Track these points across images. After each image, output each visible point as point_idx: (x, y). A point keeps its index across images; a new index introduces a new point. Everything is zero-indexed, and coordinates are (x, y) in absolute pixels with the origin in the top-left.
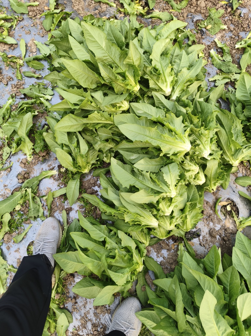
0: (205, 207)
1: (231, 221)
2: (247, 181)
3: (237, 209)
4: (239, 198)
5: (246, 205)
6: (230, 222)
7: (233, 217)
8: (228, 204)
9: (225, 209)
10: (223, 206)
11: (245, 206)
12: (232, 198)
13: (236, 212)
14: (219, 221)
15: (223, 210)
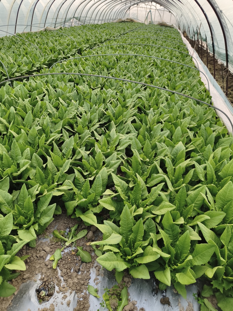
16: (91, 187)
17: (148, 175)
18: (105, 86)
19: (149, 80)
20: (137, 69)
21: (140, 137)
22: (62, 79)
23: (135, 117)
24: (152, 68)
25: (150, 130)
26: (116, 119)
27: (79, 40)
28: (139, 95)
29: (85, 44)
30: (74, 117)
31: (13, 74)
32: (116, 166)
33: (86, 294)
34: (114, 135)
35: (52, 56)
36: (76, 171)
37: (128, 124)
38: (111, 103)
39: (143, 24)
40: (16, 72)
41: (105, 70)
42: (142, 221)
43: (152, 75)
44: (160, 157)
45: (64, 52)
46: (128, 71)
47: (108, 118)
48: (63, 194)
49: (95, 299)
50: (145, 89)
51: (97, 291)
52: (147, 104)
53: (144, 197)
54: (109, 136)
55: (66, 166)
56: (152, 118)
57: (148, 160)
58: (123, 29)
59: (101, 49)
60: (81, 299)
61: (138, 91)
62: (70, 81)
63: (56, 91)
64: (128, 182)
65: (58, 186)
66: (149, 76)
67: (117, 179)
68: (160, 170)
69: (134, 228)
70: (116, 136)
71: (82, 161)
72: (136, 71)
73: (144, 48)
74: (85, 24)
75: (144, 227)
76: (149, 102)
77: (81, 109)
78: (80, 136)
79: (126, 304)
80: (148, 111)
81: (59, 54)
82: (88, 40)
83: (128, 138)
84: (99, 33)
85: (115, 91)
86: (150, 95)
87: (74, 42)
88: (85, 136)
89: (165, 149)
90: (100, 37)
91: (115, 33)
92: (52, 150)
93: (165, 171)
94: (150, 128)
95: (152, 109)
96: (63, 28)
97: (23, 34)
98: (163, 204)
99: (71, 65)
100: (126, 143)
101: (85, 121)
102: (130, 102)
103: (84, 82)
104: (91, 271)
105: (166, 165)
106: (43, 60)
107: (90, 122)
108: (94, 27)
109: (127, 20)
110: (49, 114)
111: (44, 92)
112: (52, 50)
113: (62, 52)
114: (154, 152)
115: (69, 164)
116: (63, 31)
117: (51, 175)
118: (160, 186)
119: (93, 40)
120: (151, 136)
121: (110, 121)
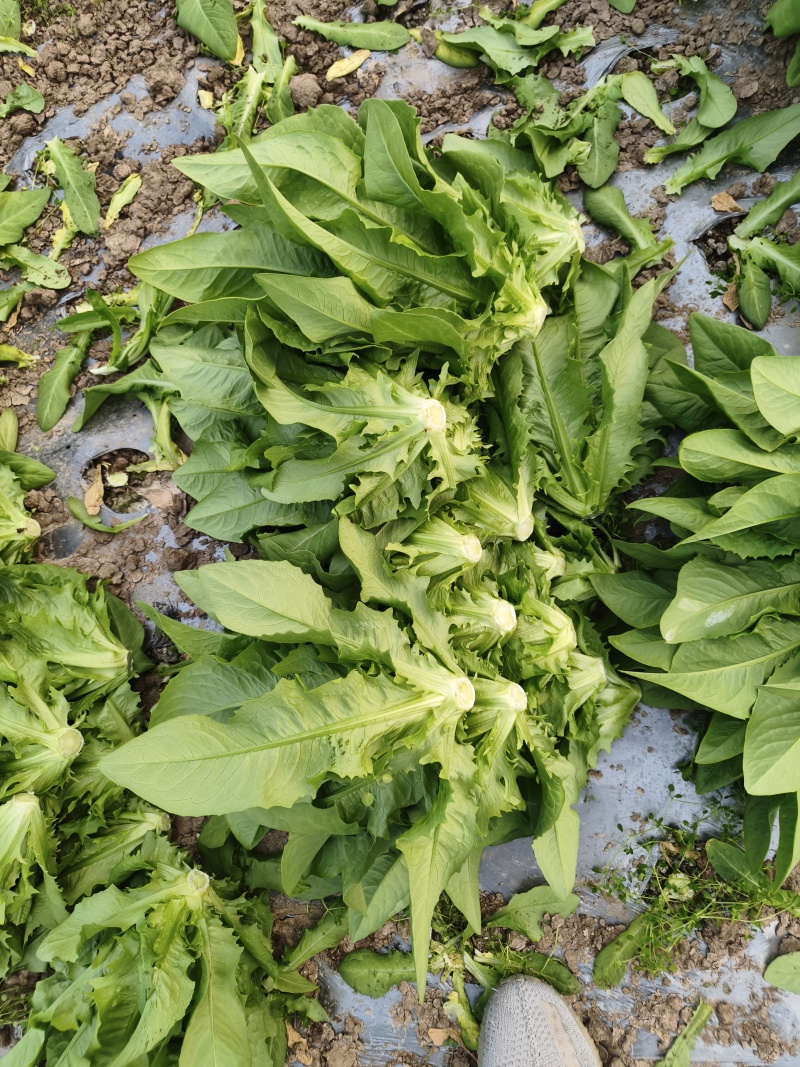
0: (92, 563)
1: (156, 485)
2: (53, 391)
3: (122, 452)
4: (90, 439)
5: (120, 417)
6: (158, 490)
7: (144, 473)
8: (104, 480)
9: (118, 495)
10: (104, 499)
11: (122, 422)
12: (84, 462)
13: (134, 458)
14: (148, 525)
15: (121, 501)
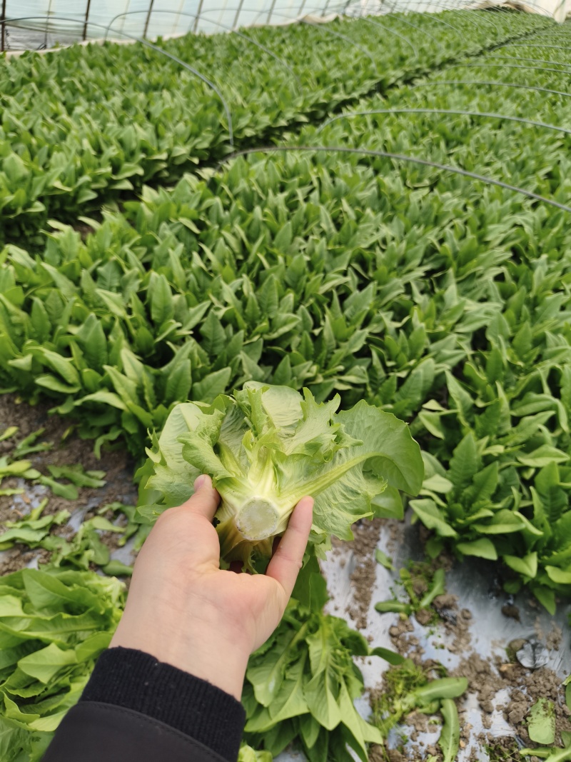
16: (398, 390)
17: (518, 393)
18: (440, 185)
19: (546, 185)
20: (519, 151)
21: (511, 313)
22: (345, 157)
23: (504, 269)
24: (558, 155)
25: (534, 303)
26: (460, 265)
27: (382, 59)
28: (518, 219)
29: (395, 68)
30: (371, 247)
31: (240, 131)
32: (454, 361)
33: (370, 560)
34: (452, 299)
35: (320, 95)
36: (374, 354)
37: (486, 281)
38: (453, 227)
39: (548, 19)
40: (247, 126)
41: (442, 144)
42: (498, 468)
43: (555, 173)
44: (549, 364)
45: (345, 87)
46: (496, 154)
47: (442, 261)
48: (349, 390)
49: (385, 572)
50: (535, 206)
51: (390, 561)
52: (534, 242)
53: (502, 432)
54: (441, 299)
55: (355, 341)
56: (544, 278)
57: (521, 364)
58: (493, 33)
59: (435, 88)
60: (363, 566)
61: (517, 209)
62: (363, 162)
63: (334, 182)
64: (474, 396)
65: (341, 373)
66: (549, 175)
67: (454, 386)
68: (546, 389)
69: (478, 477)
70: (455, 303)
71: (383, 338)
72: (516, 158)
73: (543, 94)
74: (395, 11)
75: (499, 479)
76: (539, 240)
77: (386, 231)
78: (380, 288)
79: (441, 592)
80: (534, 261)
81: (335, 90)
82: (403, 59)
83: (483, 311)
84: (429, 40)
85: (463, 201)
86: (544, 223)
87: (370, 61)
88: (391, 290)
89: (564, 350)
90: (431, 53)
91: (471, 43)
92: (329, 305)
93: (556, 393)
94: (535, 298)
95: (544, 257)
96: (341, 18)
97: (253, 28)
98: (543, 449)
99: (366, 125)
100: (479, 320)
101: (392, 258)
102: (496, 232)
103: (392, 168)
104: (383, 530)
105: (562, 382)
106: (300, 104)
107: (403, 262)
108: (416, 21)
109: (506, 6)
110: (323, 234)
111: (311, 183)
112: (321, 80)
113: (341, 85)
114: (537, 350)
115: (364, 338)
116: (342, 28)
117: (325, 351)
118: (542, 417)
119: (413, 60)
120: (535, 317)
121: (444, 268)
